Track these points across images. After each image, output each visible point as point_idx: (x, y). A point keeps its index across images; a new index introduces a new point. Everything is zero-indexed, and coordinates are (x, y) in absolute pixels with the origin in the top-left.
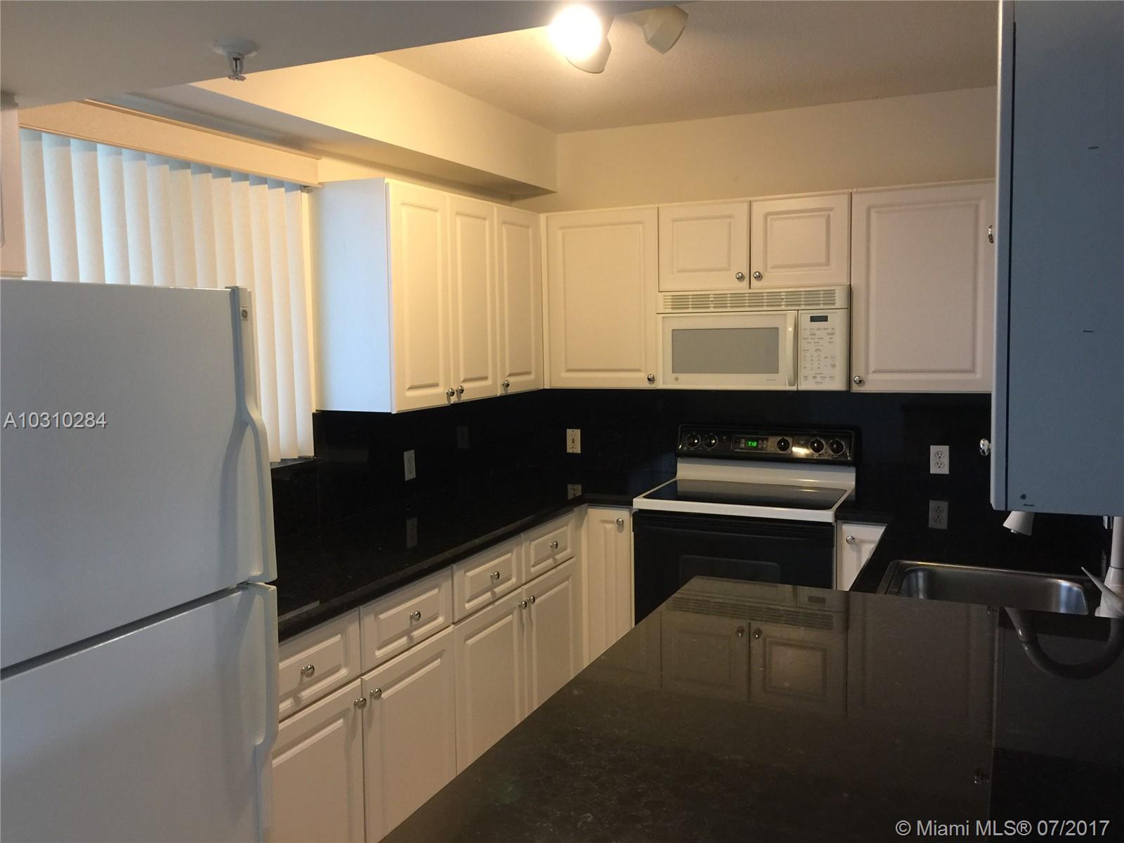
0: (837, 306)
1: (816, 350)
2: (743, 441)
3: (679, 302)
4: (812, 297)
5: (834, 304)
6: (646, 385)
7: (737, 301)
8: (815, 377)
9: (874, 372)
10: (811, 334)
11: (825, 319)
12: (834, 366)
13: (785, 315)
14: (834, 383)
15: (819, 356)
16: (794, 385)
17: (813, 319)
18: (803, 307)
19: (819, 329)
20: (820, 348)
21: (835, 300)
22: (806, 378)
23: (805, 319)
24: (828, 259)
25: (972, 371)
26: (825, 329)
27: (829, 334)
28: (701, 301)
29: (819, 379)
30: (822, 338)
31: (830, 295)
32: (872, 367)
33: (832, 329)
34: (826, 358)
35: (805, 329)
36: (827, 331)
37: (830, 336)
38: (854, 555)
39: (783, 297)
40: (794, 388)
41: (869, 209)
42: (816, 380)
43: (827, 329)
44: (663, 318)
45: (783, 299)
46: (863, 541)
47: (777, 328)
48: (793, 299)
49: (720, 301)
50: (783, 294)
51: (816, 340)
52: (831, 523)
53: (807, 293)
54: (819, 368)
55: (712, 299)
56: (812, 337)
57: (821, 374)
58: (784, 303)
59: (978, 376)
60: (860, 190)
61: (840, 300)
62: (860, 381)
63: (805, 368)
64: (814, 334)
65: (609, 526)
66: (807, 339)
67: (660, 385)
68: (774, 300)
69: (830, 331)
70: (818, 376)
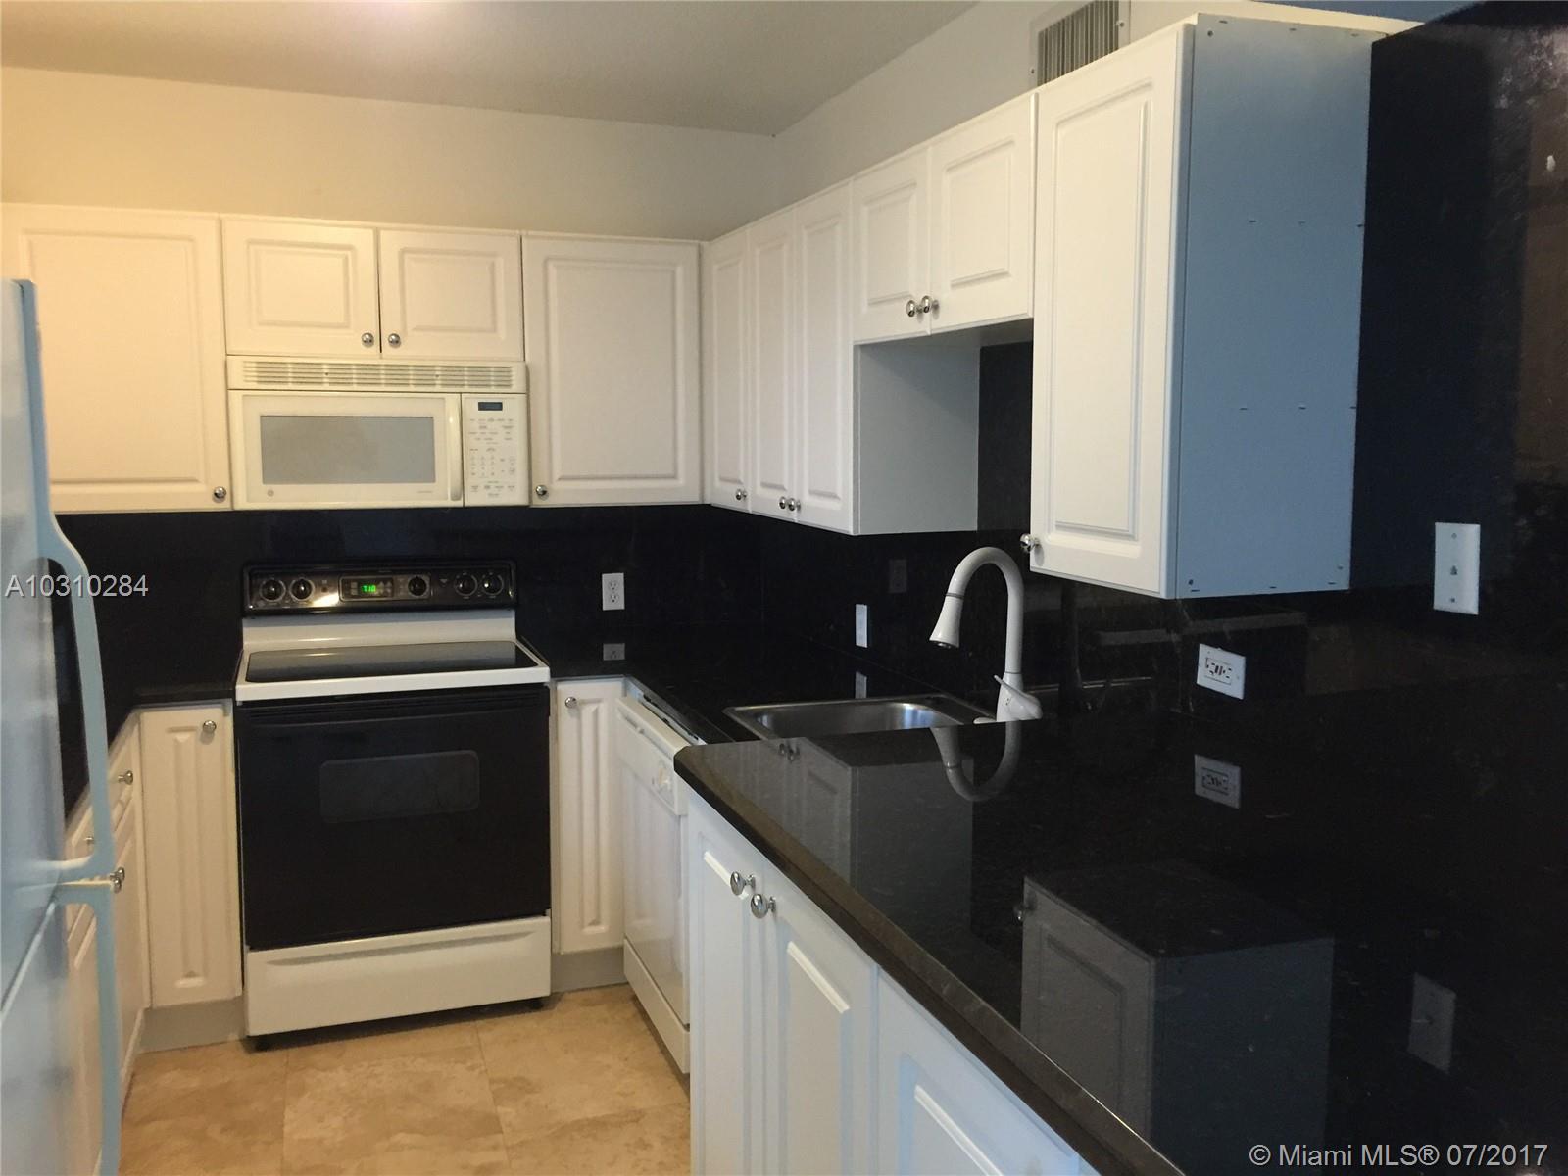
0: (514, 389)
1: (489, 449)
2: (354, 585)
3: (271, 373)
4: (479, 375)
5: (509, 386)
6: (209, 505)
7: (368, 375)
8: (488, 487)
9: (559, 479)
10: (481, 428)
11: (498, 406)
12: (513, 471)
13: (443, 399)
14: (513, 495)
15: (493, 458)
16: (458, 499)
17: (483, 406)
18: (466, 389)
19: (492, 420)
20: (494, 446)
21: (510, 377)
22: (475, 488)
23: (472, 406)
24: (494, 322)
25: (674, 477)
26: (499, 420)
27: (506, 427)
28: (308, 374)
29: (493, 490)
30: (496, 433)
31: (504, 372)
32: (557, 474)
33: (510, 420)
34: (502, 460)
35: (472, 420)
36: (503, 423)
37: (507, 431)
38: (575, 721)
39: (437, 373)
40: (459, 503)
41: (546, 261)
42: (489, 491)
43: (502, 420)
44: (244, 396)
45: (437, 376)
46: (584, 702)
47: (432, 418)
48: (454, 377)
49: (341, 375)
50: (410, 368)
51: (489, 436)
52: (540, 685)
53: (471, 369)
54: (493, 474)
55: (326, 371)
56: (483, 431)
57: (496, 482)
58: (439, 382)
59: (681, 482)
60: (531, 233)
61: (517, 384)
62: (544, 492)
63: (474, 474)
64: (485, 427)
65: (182, 737)
66: (474, 433)
67: (243, 502)
68: (424, 376)
69: (506, 423)
70: (492, 485)
